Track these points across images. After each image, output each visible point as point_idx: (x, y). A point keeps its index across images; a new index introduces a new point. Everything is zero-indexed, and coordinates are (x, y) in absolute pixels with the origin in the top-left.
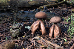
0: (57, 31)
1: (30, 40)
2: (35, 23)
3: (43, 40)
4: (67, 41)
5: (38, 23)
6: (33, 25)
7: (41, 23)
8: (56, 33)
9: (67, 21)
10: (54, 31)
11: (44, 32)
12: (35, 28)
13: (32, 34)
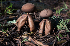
1: (15, 39)
2: (22, 18)
3: (31, 39)
4: (61, 40)
5: (25, 18)
6: (19, 19)
8: (47, 30)
11: (33, 29)
12: (21, 23)
13: (18, 30)
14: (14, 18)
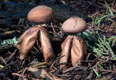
0: (77, 51)
2: (28, 33)
3: (45, 75)
6: (23, 36)
7: (41, 33)
8: (76, 56)
9: (99, 21)
10: (72, 51)
11: (49, 55)
12: (28, 45)
13: (22, 57)
14: (13, 34)
